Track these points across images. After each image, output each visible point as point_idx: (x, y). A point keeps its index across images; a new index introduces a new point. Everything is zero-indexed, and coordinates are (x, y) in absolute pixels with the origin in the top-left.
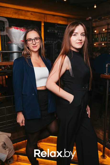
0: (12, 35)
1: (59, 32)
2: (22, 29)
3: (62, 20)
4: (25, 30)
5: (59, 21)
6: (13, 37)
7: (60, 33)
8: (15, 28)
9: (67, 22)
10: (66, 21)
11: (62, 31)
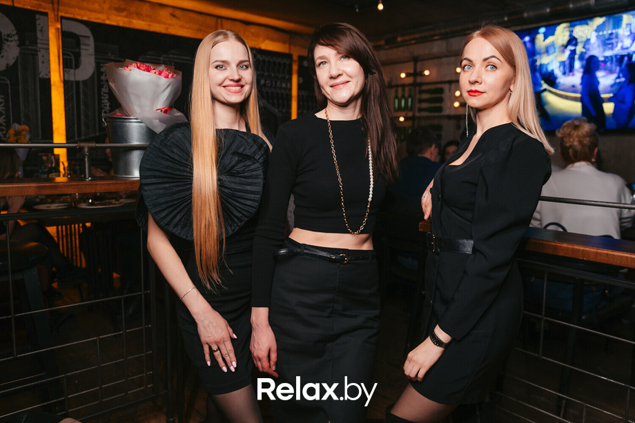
0: (130, 90)
1: (262, 75)
2: (165, 73)
3: (272, 40)
4: (173, 75)
5: (263, 42)
6: (133, 98)
7: (265, 81)
8: (138, 68)
9: (287, 46)
10: (284, 42)
11: (273, 75)
